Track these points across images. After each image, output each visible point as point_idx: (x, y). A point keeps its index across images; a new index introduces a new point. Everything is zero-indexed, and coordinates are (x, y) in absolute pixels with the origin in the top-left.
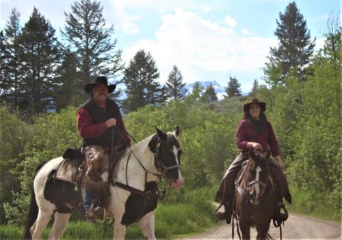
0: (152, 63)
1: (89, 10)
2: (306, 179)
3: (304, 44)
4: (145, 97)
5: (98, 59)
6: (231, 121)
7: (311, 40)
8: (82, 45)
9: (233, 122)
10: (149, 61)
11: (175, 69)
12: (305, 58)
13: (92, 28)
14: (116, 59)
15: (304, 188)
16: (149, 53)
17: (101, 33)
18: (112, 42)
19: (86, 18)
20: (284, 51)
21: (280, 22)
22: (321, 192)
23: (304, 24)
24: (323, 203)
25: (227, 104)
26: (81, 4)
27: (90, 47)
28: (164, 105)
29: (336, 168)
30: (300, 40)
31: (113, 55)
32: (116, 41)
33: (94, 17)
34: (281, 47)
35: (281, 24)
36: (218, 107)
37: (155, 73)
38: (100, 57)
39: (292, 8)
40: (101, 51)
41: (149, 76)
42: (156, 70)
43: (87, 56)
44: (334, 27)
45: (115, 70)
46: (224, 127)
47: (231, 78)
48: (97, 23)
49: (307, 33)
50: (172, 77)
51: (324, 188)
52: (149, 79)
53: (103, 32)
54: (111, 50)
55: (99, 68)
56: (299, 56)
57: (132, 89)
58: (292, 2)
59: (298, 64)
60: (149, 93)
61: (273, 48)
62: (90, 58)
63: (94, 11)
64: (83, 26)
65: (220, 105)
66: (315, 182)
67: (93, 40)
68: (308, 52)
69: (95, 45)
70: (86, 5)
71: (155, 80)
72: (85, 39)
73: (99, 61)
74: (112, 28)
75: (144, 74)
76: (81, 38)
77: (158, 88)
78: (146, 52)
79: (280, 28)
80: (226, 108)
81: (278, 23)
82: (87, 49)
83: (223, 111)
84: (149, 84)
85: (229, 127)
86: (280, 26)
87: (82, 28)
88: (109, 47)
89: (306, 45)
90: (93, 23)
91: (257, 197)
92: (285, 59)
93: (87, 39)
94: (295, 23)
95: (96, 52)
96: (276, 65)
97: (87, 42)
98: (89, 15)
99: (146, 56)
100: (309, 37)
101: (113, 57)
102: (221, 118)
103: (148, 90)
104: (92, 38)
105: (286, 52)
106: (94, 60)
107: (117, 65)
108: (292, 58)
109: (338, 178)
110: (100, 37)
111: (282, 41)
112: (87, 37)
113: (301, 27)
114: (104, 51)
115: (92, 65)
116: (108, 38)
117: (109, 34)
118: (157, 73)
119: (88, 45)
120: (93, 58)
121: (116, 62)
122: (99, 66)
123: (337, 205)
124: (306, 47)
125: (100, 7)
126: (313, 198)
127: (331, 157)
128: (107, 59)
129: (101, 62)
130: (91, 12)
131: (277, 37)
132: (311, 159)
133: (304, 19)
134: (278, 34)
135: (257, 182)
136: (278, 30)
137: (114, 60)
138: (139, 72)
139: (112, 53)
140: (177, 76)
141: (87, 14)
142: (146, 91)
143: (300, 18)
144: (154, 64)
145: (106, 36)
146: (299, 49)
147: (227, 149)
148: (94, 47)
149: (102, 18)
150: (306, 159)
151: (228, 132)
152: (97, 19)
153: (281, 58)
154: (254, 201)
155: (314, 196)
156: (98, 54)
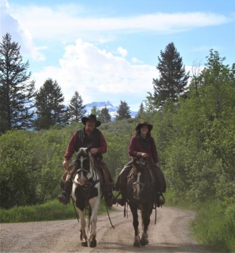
0: (59, 90)
1: (9, 49)
2: (173, 182)
3: (180, 77)
4: (52, 117)
5: (16, 88)
6: (121, 139)
7: (186, 73)
8: (3, 77)
9: (122, 140)
10: (55, 88)
11: (77, 94)
12: (181, 87)
13: (11, 63)
14: (31, 88)
15: (171, 189)
16: (56, 82)
17: (19, 67)
18: (27, 74)
19: (6, 55)
20: (164, 82)
21: (161, 58)
22: (183, 191)
23: (180, 60)
24: (184, 199)
25: (118, 125)
26: (3, 44)
27: (10, 78)
28: (68, 124)
29: (192, 174)
30: (177, 73)
31: (28, 84)
32: (30, 73)
33: (13, 55)
34: (161, 79)
35: (162, 60)
36: (111, 128)
37: (60, 98)
38: (17, 86)
39: (171, 48)
40: (19, 82)
41: (56, 100)
42: (61, 95)
43: (8, 85)
44: (196, 72)
45: (29, 96)
46: (115, 144)
47: (122, 102)
48: (16, 59)
49: (182, 67)
50: (74, 100)
51: (184, 189)
52: (56, 103)
53: (21, 66)
54: (27, 81)
55: (17, 95)
56: (176, 86)
57: (42, 110)
58: (171, 43)
59: (175, 92)
60: (56, 114)
61: (155, 79)
62: (10, 86)
63: (13, 50)
64: (4, 61)
65: (113, 126)
66: (179, 185)
67: (12, 73)
68: (183, 82)
69: (14, 77)
70: (7, 45)
71: (60, 104)
72: (6, 72)
73: (17, 89)
74: (27, 63)
75: (51, 98)
76: (3, 71)
77: (62, 109)
78: (53, 80)
79: (161, 63)
80: (117, 128)
81: (160, 60)
82: (7, 80)
83: (115, 131)
84: (56, 106)
85: (119, 145)
86: (161, 62)
87: (4, 63)
88: (25, 78)
89: (182, 77)
90: (13, 59)
91: (138, 194)
92: (165, 88)
93: (8, 72)
94: (173, 59)
95: (15, 82)
96: (157, 93)
97: (7, 74)
98: (9, 53)
99: (53, 84)
100: (184, 71)
101: (28, 86)
102: (114, 137)
103: (55, 111)
104: (12, 71)
105: (166, 83)
106: (13, 89)
107: (31, 92)
108: (171, 87)
109: (193, 181)
110: (18, 70)
111: (162, 74)
112: (8, 70)
113: (177, 63)
114: (21, 81)
115: (12, 92)
116: (24, 71)
117: (25, 68)
118: (62, 97)
119: (8, 76)
120: (12, 87)
121: (30, 90)
122: (17, 93)
123: (192, 200)
124: (182, 79)
125: (18, 47)
126: (177, 195)
127: (188, 167)
128: (23, 88)
129: (18, 90)
130: (11, 50)
131: (158, 71)
132: (176, 168)
133: (180, 57)
134: (159, 68)
135: (138, 183)
136: (159, 65)
137: (29, 88)
138: (48, 97)
139: (27, 83)
140: (78, 100)
141: (8, 52)
142: (53, 112)
143: (178, 55)
144: (60, 90)
145: (22, 70)
146: (176, 80)
147: (118, 160)
148: (13, 78)
149: (19, 55)
150: (172, 168)
151: (119, 148)
152: (15, 56)
153: (161, 87)
154: (136, 197)
155: (177, 194)
156: (16, 84)
